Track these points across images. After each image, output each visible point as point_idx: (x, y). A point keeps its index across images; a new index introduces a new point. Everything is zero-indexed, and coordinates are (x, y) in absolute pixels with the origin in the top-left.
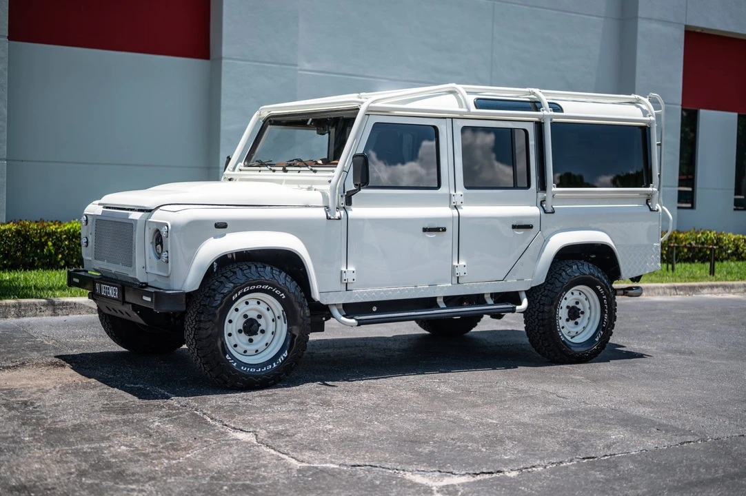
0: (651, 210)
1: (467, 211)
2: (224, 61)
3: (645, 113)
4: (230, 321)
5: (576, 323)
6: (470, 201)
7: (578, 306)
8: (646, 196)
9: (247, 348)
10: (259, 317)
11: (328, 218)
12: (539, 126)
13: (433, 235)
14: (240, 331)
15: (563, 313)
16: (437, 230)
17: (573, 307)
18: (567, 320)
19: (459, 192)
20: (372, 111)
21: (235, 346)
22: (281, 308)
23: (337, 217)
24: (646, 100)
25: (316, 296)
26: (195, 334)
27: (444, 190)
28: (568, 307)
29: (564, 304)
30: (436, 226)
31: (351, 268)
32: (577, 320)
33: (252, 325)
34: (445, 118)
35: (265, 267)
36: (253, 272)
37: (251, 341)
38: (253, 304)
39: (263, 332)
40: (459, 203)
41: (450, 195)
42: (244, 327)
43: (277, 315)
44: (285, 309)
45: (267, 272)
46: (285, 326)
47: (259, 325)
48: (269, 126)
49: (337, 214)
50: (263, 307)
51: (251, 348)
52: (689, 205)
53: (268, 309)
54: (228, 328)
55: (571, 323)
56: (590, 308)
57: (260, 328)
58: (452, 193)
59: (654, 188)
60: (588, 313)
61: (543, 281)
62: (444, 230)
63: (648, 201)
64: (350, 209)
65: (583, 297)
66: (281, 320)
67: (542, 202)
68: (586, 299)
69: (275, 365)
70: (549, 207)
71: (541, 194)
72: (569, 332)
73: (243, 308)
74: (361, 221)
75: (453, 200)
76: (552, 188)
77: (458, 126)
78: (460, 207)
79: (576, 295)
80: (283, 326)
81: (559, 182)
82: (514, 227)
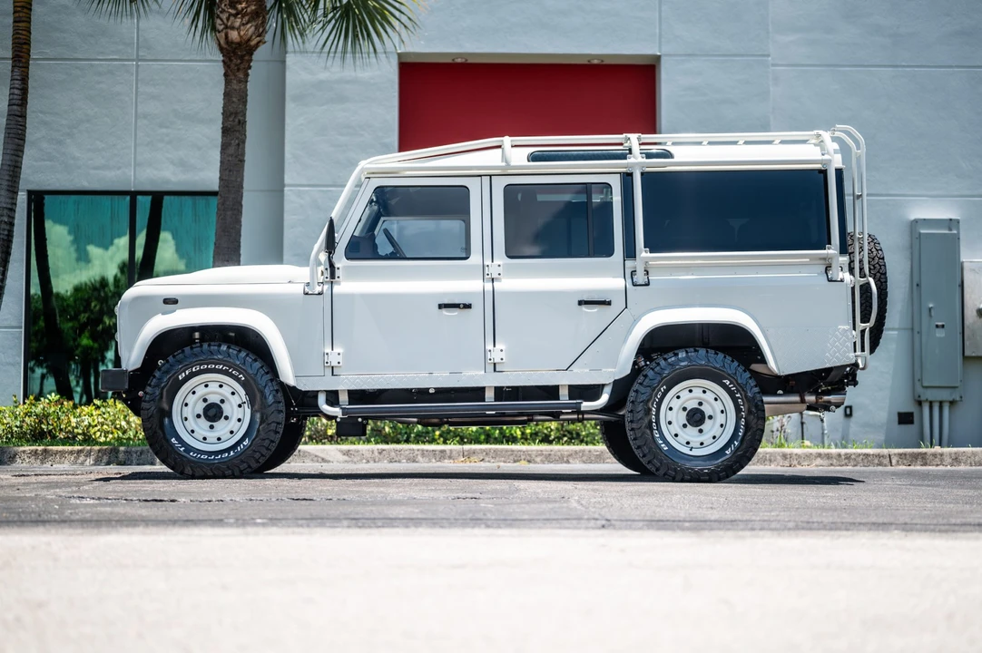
1: (506, 285)
5: (701, 431)
6: (511, 272)
7: (703, 409)
8: (824, 262)
9: (207, 434)
11: (306, 294)
13: (455, 313)
14: (199, 416)
15: (674, 416)
16: (456, 306)
17: (694, 410)
18: (685, 426)
19: (497, 262)
20: (373, 173)
21: (192, 432)
22: (244, 393)
23: (317, 292)
25: (288, 375)
27: (475, 258)
28: (685, 409)
29: (674, 403)
30: (457, 302)
31: (337, 350)
32: (704, 427)
34: (480, 176)
36: (205, 350)
39: (227, 418)
40: (495, 276)
41: (484, 266)
42: (204, 412)
43: (243, 400)
47: (223, 410)
49: (318, 289)
51: (212, 436)
53: (232, 394)
54: (184, 412)
55: (691, 430)
56: (723, 411)
57: (224, 414)
58: (486, 263)
59: (832, 251)
60: (720, 419)
61: (629, 372)
62: (468, 306)
63: (828, 268)
64: (339, 283)
65: (709, 397)
66: (246, 405)
67: (633, 273)
68: (716, 399)
69: (232, 453)
70: (640, 278)
71: (629, 263)
72: (688, 443)
73: (201, 391)
74: (350, 297)
75: (487, 272)
76: (643, 253)
77: (500, 184)
78: (499, 280)
79: (697, 393)
80: (248, 412)
81: (653, 245)
82: (580, 302)
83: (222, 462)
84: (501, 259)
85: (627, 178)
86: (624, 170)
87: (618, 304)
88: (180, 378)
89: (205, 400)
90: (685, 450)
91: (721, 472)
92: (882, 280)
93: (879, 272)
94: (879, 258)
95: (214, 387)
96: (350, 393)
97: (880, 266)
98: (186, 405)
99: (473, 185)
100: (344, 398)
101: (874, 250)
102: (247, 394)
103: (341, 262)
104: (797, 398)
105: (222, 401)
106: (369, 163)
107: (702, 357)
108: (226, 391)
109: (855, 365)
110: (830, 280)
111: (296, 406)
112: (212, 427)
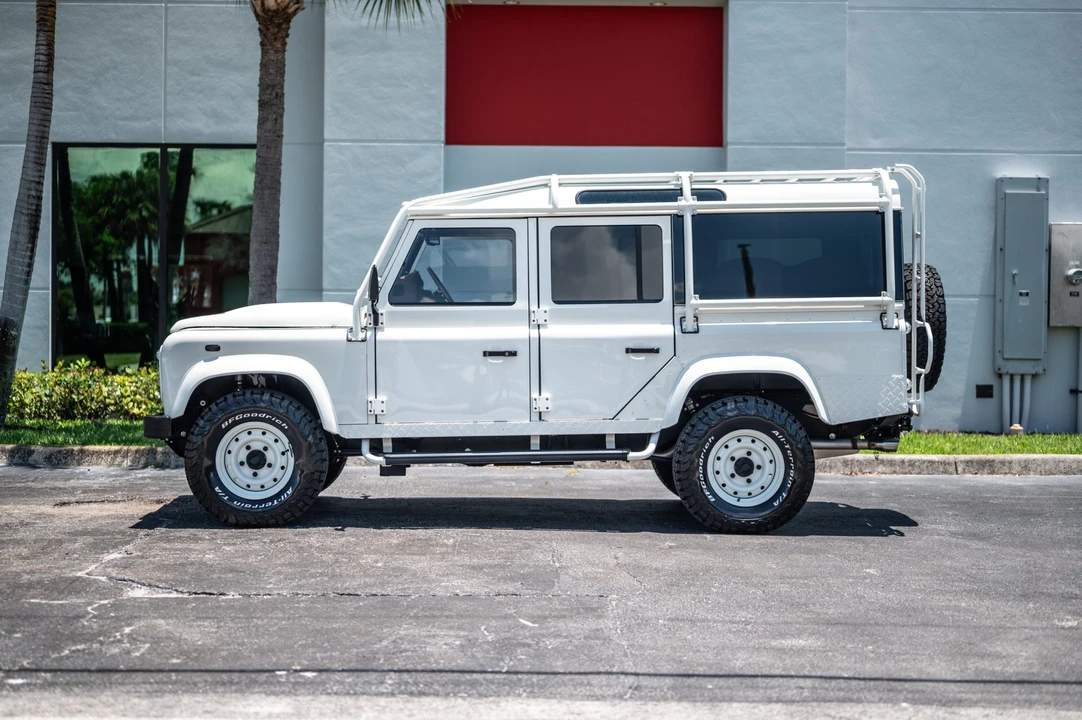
1: (555, 331)
5: (749, 481)
6: (558, 318)
7: (751, 458)
8: (879, 309)
9: (250, 482)
11: (350, 340)
13: (499, 360)
14: (242, 464)
15: (722, 466)
16: (501, 354)
17: (742, 459)
18: (733, 476)
19: (543, 307)
20: (417, 215)
21: (236, 479)
22: (287, 441)
23: (360, 339)
25: (331, 422)
27: (521, 304)
28: (733, 458)
29: (722, 453)
30: (503, 350)
31: (381, 397)
32: (752, 476)
34: (526, 218)
39: (270, 465)
40: (541, 322)
41: (530, 311)
42: (247, 459)
43: (284, 448)
44: (292, 441)
47: (266, 458)
49: (361, 336)
51: (255, 483)
53: (275, 441)
54: (228, 459)
55: (739, 480)
56: (772, 461)
57: (267, 461)
58: (532, 309)
59: (887, 297)
60: (769, 468)
61: (676, 422)
62: (513, 354)
63: (883, 315)
64: (382, 329)
65: (758, 446)
66: (289, 453)
67: (682, 319)
68: (765, 449)
69: (276, 502)
70: (689, 325)
71: (679, 309)
72: (736, 493)
73: (244, 438)
74: (396, 344)
75: (532, 318)
76: (693, 300)
77: (547, 227)
78: (545, 326)
79: (746, 442)
80: (292, 460)
81: (703, 292)
82: (628, 351)
83: (265, 511)
84: (547, 304)
85: (677, 221)
86: (675, 212)
87: (666, 352)
88: (223, 426)
89: (248, 448)
90: (732, 501)
91: (768, 524)
92: (941, 320)
93: (938, 311)
94: (939, 296)
95: (257, 434)
96: (395, 441)
97: (939, 304)
98: (230, 452)
99: (519, 227)
100: (388, 446)
101: (933, 287)
102: (290, 442)
103: (384, 307)
104: (849, 444)
105: (266, 449)
107: (752, 406)
108: (269, 439)
109: (910, 413)
110: (884, 328)
111: (340, 448)
112: (255, 475)
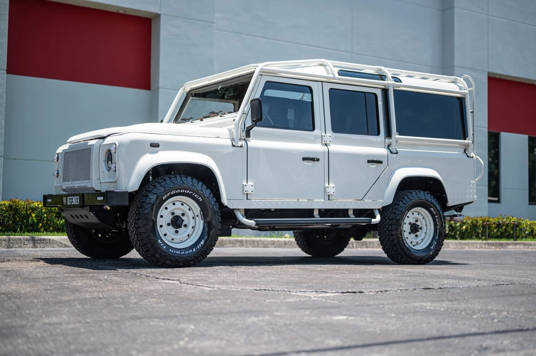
0: (468, 156)
1: (334, 148)
2: (160, 90)
3: (461, 88)
4: (162, 217)
5: (417, 236)
6: (336, 141)
7: (417, 223)
8: (464, 147)
9: (174, 237)
10: (183, 215)
11: (233, 146)
12: (385, 91)
13: (310, 163)
14: (169, 224)
15: (406, 228)
16: (313, 159)
17: (414, 224)
18: (410, 233)
19: (328, 134)
20: (264, 72)
21: (165, 235)
22: (199, 209)
23: (239, 145)
24: (462, 79)
25: (225, 201)
26: (135, 223)
27: (317, 130)
28: (410, 223)
29: (407, 220)
30: (312, 157)
31: (250, 183)
32: (418, 233)
33: (177, 220)
34: (317, 81)
35: (187, 177)
36: (178, 180)
37: (177, 232)
38: (178, 205)
39: (185, 226)
40: (328, 142)
41: (322, 136)
42: (172, 221)
43: (196, 214)
44: (202, 210)
45: (189, 181)
46: (202, 222)
47: (183, 221)
48: (191, 98)
49: (240, 143)
50: (185, 208)
51: (177, 238)
52: (497, 199)
53: (189, 210)
54: (160, 221)
55: (413, 235)
56: (426, 225)
57: (184, 223)
58: (323, 134)
59: (470, 141)
60: (425, 229)
61: (391, 202)
62: (318, 160)
63: (465, 150)
64: (250, 140)
65: (421, 217)
66: (199, 218)
67: (390, 146)
68: (423, 219)
69: (194, 250)
70: (394, 149)
71: (388, 140)
72: (412, 242)
73: (171, 207)
74: (257, 150)
75: (323, 140)
76: (396, 136)
77: (327, 87)
78: (330, 145)
79: (416, 214)
81: (401, 131)
82: (369, 162)
83: (188, 256)
84: (330, 133)
87: (385, 163)
88: (164, 198)
90: (415, 247)
91: (429, 259)
99: (314, 86)
106: (264, 66)
